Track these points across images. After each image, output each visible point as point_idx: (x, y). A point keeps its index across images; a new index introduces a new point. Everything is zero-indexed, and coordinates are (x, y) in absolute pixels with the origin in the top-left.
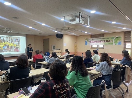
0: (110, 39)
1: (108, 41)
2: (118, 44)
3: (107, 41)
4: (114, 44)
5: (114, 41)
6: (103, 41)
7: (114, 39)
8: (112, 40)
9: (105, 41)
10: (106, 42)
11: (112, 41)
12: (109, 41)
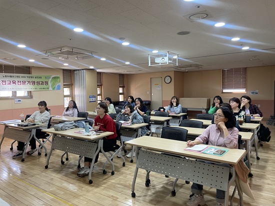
0: (44, 80)
1: (40, 83)
2: (57, 89)
3: (38, 83)
4: (51, 89)
5: (50, 84)
6: (31, 83)
7: (50, 79)
8: (46, 80)
9: (34, 83)
10: (36, 84)
11: (47, 83)
12: (43, 82)
